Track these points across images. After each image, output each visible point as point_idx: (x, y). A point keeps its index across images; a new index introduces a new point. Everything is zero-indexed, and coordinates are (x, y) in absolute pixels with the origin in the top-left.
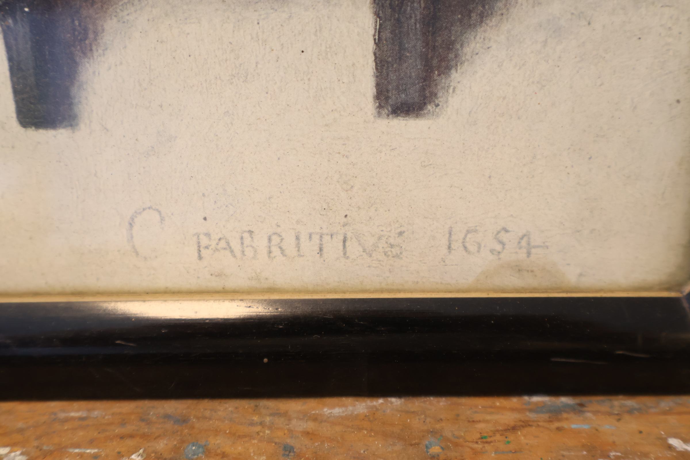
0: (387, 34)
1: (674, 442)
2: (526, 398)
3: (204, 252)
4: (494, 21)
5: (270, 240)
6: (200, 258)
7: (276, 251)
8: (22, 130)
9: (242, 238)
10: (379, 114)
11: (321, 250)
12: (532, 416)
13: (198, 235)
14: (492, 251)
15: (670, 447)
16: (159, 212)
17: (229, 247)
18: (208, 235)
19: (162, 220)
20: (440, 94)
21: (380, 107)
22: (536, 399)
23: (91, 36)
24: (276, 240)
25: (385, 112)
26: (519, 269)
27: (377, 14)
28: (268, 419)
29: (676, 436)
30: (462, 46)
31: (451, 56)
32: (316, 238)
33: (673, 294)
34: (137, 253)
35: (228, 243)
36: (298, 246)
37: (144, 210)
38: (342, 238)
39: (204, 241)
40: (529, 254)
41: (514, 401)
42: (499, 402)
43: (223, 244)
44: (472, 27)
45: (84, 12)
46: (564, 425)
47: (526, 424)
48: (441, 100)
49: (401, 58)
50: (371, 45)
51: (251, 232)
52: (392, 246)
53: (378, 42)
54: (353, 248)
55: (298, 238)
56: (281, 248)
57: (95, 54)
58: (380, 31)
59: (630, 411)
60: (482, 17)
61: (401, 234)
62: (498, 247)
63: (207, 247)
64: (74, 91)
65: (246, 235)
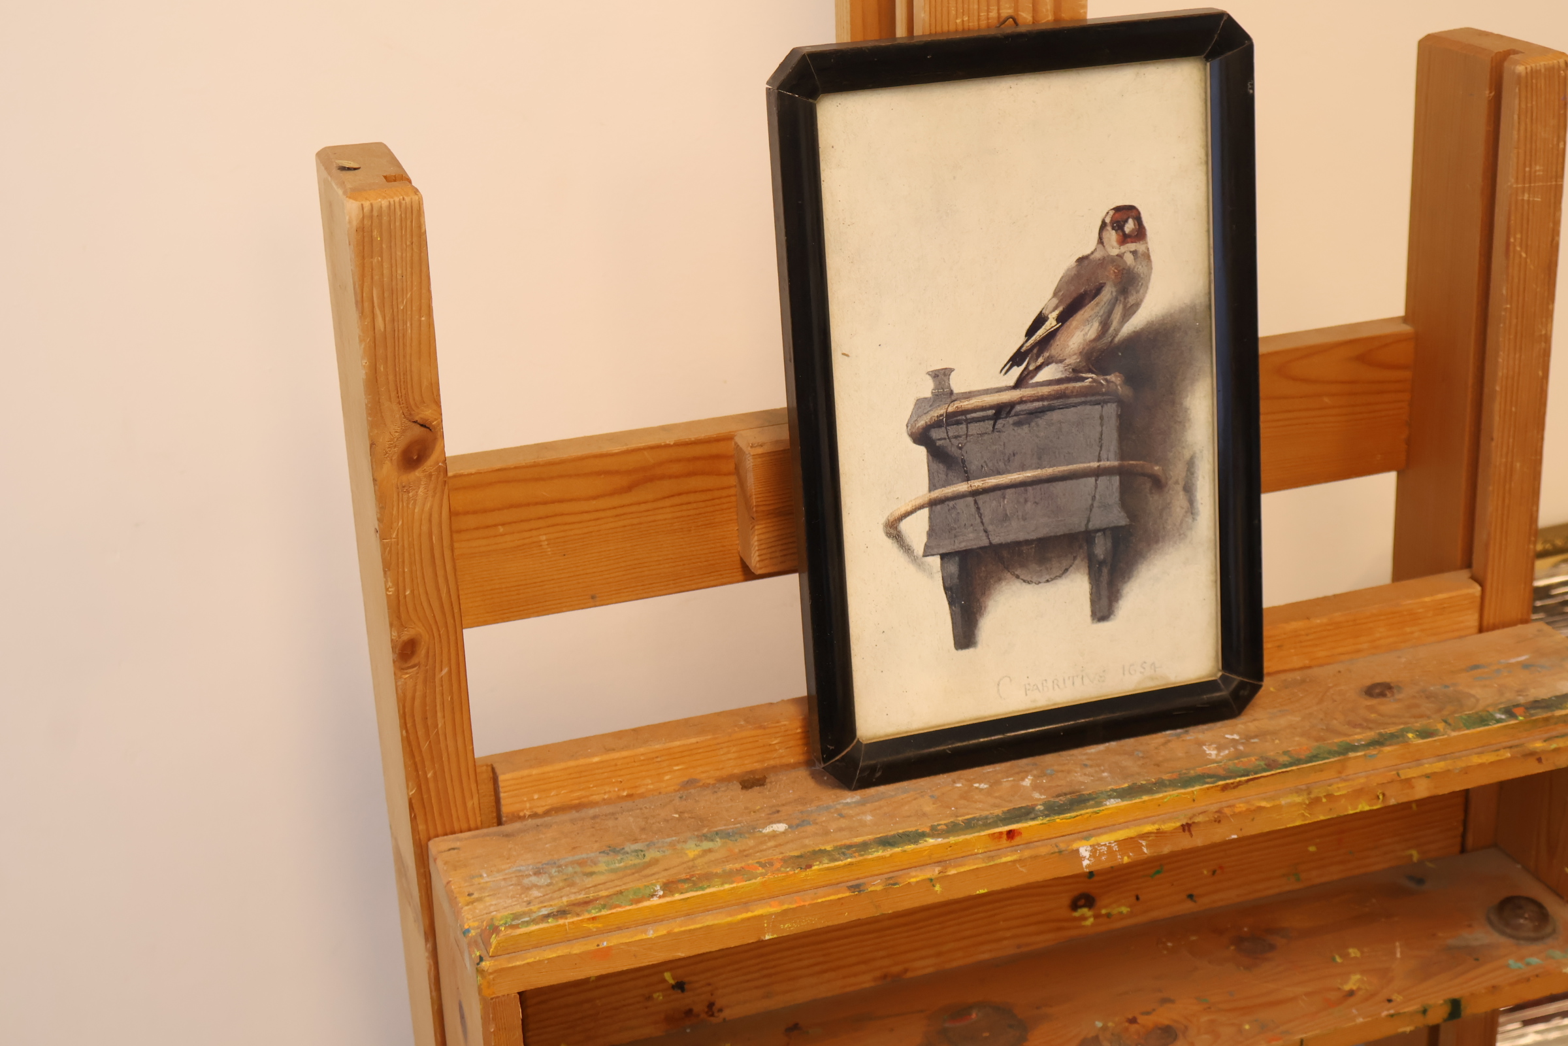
0: (1094, 590)
1: (1227, 736)
2: (1164, 733)
3: (1028, 692)
4: (1133, 579)
5: (1053, 682)
6: (1026, 695)
7: (1056, 687)
8: (956, 651)
9: (1043, 684)
10: (1093, 623)
11: (1073, 683)
12: (1170, 738)
13: (1025, 685)
14: (1141, 673)
15: (1227, 738)
16: (1009, 677)
17: (1038, 688)
18: (1029, 684)
19: (1011, 680)
20: (1115, 610)
21: (1093, 619)
22: (1168, 732)
23: (983, 608)
24: (1055, 682)
25: (1095, 621)
26: (1152, 678)
27: (1090, 583)
28: (1068, 758)
29: (1227, 734)
30: (1122, 590)
31: (1119, 595)
32: (1071, 679)
33: (1213, 678)
34: (1001, 697)
35: (1037, 686)
36: (1064, 683)
37: (1004, 677)
38: (1081, 677)
39: (1028, 687)
40: (1155, 671)
41: (1160, 735)
42: (1154, 736)
43: (1035, 687)
44: (1125, 582)
45: (981, 600)
46: (1184, 738)
47: (1169, 741)
48: (1116, 613)
49: (1100, 599)
50: (1088, 596)
51: (1046, 680)
52: (1101, 677)
53: (1091, 594)
54: (1086, 681)
55: (1064, 680)
56: (1058, 685)
57: (985, 616)
58: (1092, 589)
59: (1207, 730)
60: (1129, 578)
61: (1104, 671)
62: (1143, 670)
63: (1029, 690)
64: (976, 632)
65: (1044, 682)
